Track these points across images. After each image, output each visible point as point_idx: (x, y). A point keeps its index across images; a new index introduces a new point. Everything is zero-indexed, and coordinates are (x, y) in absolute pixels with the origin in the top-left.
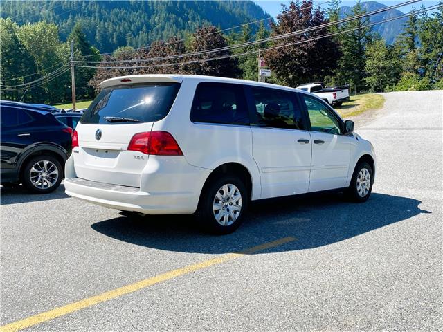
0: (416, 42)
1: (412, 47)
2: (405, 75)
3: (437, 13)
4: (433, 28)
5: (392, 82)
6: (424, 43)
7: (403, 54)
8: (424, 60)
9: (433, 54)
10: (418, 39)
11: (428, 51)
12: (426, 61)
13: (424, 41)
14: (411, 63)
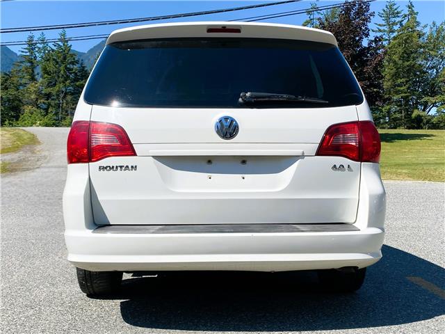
0: (36, 73)
1: (33, 79)
2: (27, 109)
3: (59, 45)
4: (54, 59)
5: (12, 116)
6: (46, 75)
7: (21, 85)
8: (46, 94)
9: (57, 88)
10: (39, 70)
11: (50, 85)
12: (48, 96)
13: (45, 73)
14: (33, 96)
